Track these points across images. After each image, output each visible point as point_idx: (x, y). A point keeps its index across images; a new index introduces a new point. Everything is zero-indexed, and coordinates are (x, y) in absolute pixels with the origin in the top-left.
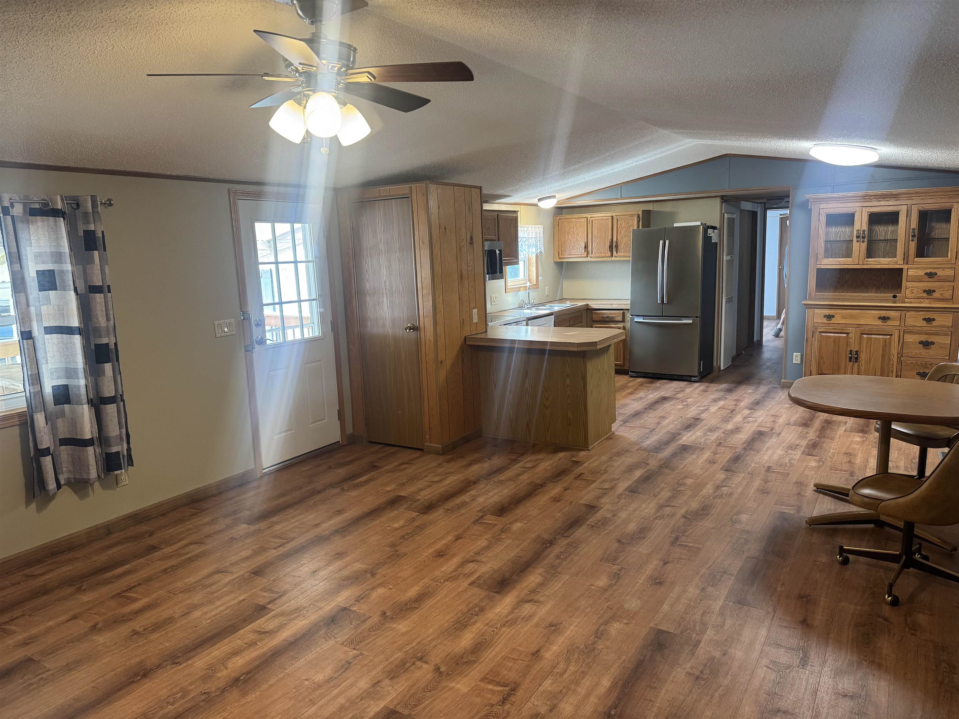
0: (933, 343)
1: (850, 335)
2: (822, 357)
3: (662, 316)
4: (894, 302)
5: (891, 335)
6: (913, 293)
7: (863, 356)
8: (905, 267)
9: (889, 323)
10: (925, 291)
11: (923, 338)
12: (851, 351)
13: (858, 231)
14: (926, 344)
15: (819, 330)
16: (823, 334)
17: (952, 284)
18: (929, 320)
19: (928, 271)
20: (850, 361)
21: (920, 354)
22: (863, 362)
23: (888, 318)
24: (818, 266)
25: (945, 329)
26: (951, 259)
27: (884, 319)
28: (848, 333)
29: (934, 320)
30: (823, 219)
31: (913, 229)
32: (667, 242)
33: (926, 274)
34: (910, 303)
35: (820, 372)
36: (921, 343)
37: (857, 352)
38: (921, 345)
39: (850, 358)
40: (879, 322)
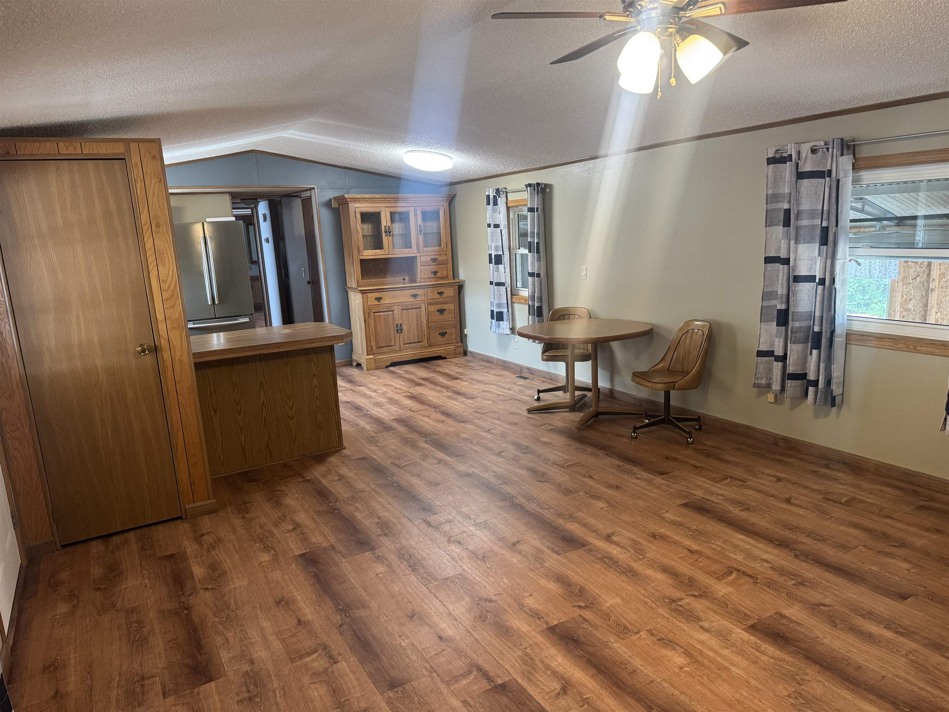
0: (445, 310)
1: (395, 312)
2: (378, 334)
3: (216, 318)
4: (404, 284)
5: (420, 308)
6: (425, 274)
7: (405, 327)
8: (418, 255)
9: (418, 299)
10: (432, 272)
11: (439, 307)
12: (397, 325)
13: (385, 227)
14: (441, 311)
15: (373, 311)
16: (375, 314)
17: (446, 266)
18: (441, 293)
19: (432, 257)
20: (397, 333)
21: (439, 319)
22: (406, 332)
23: (417, 295)
24: (361, 257)
25: (450, 299)
26: (444, 248)
27: (415, 296)
28: (393, 311)
29: (443, 293)
30: (359, 216)
31: (420, 226)
33: (431, 259)
34: (425, 282)
35: (377, 346)
36: (438, 311)
37: (401, 324)
38: (438, 313)
39: (397, 330)
40: (412, 299)
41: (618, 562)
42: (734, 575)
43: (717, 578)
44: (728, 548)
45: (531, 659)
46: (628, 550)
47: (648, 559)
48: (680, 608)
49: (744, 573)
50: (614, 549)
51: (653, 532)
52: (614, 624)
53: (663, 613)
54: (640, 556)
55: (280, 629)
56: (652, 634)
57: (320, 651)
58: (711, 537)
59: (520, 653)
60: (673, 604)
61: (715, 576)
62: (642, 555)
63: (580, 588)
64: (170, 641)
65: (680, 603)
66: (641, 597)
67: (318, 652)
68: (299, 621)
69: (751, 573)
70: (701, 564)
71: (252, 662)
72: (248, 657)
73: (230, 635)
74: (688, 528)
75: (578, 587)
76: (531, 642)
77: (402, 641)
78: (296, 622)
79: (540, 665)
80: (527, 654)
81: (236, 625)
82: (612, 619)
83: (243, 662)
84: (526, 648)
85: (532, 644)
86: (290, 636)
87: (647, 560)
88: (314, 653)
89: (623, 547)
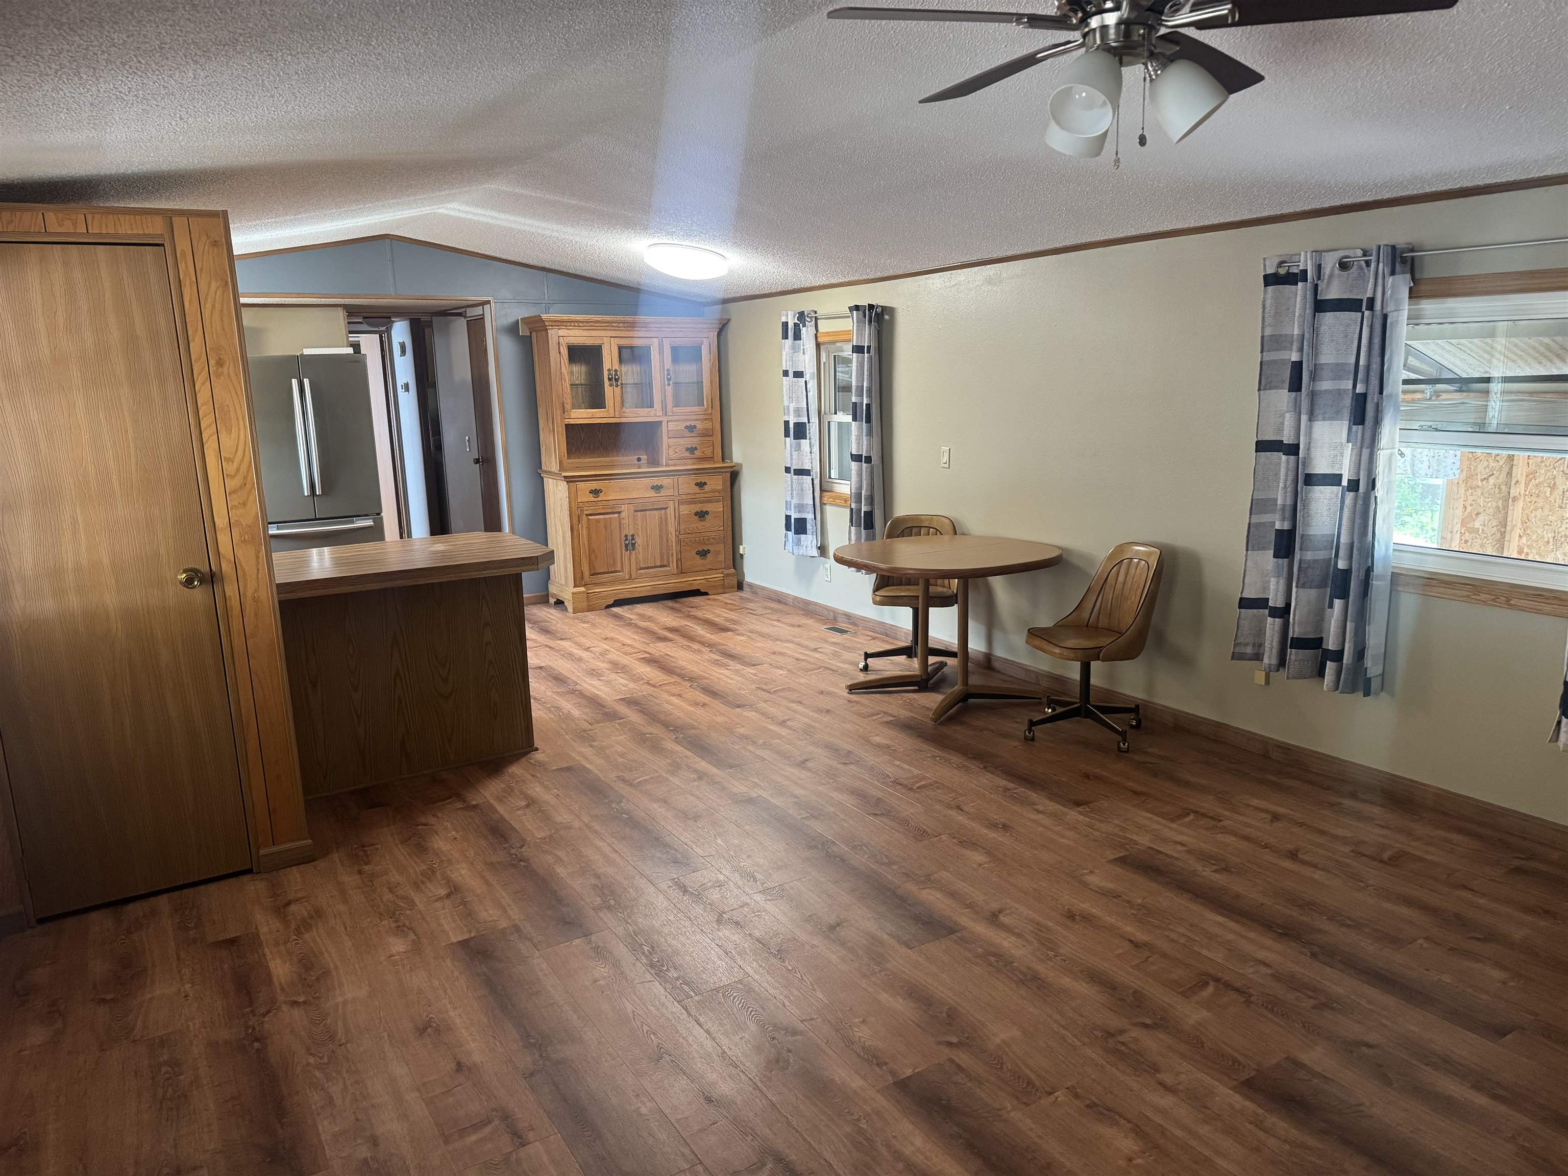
0: (707, 513)
1: (623, 515)
2: (594, 551)
3: (316, 519)
4: (639, 467)
5: (666, 509)
6: (676, 452)
7: (639, 541)
8: (664, 419)
9: (663, 492)
10: (687, 449)
11: (698, 508)
12: (626, 536)
13: (609, 370)
14: (701, 515)
15: (586, 512)
16: (590, 517)
17: (710, 438)
18: (701, 485)
19: (688, 424)
20: (627, 550)
21: (697, 528)
22: (640, 549)
23: (661, 487)
24: (567, 421)
25: (717, 494)
26: (708, 408)
27: (657, 488)
28: (619, 513)
29: (705, 484)
30: (565, 352)
31: (668, 370)
32: (306, 382)
33: (686, 427)
34: (675, 465)
35: (592, 572)
36: (696, 514)
37: (633, 536)
38: (696, 517)
39: (626, 546)
40: (652, 493)
41: (1012, 963)
42: (1210, 989)
43: (1183, 994)
44: (1198, 939)
45: (868, 1140)
46: (1027, 941)
47: (1063, 958)
48: (1123, 1048)
49: (1228, 986)
50: (1005, 939)
51: (1068, 909)
52: (1010, 1076)
53: (1094, 1056)
54: (1049, 952)
55: (425, 1080)
56: (1077, 1096)
57: (496, 1122)
58: (1168, 919)
59: (848, 1129)
60: (1110, 1041)
61: (1179, 991)
62: (1052, 950)
63: (949, 1009)
64: (227, 1101)
65: (1121, 1038)
66: (1055, 1027)
67: (493, 1124)
68: (459, 1064)
69: (1239, 984)
70: (1154, 968)
71: (374, 1141)
72: (368, 1133)
73: (335, 1089)
74: (1128, 902)
75: (945, 1008)
76: (868, 1109)
77: (640, 1105)
78: (453, 1065)
79: (884, 1151)
80: (861, 1131)
81: (347, 1072)
82: (1007, 1067)
83: (359, 1141)
84: (858, 1120)
85: (869, 1110)
86: (442, 1093)
87: (1062, 960)
88: (486, 1125)
89: (1019, 935)
